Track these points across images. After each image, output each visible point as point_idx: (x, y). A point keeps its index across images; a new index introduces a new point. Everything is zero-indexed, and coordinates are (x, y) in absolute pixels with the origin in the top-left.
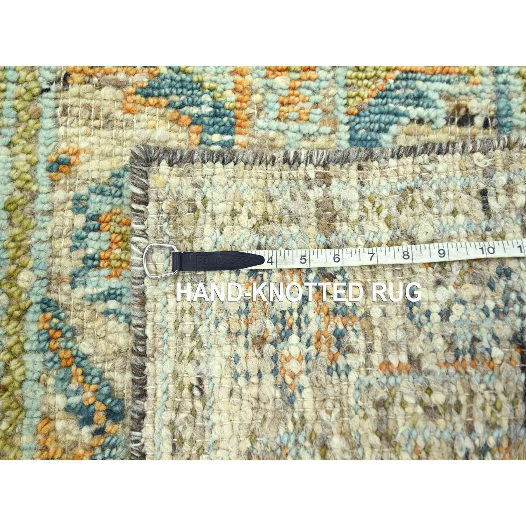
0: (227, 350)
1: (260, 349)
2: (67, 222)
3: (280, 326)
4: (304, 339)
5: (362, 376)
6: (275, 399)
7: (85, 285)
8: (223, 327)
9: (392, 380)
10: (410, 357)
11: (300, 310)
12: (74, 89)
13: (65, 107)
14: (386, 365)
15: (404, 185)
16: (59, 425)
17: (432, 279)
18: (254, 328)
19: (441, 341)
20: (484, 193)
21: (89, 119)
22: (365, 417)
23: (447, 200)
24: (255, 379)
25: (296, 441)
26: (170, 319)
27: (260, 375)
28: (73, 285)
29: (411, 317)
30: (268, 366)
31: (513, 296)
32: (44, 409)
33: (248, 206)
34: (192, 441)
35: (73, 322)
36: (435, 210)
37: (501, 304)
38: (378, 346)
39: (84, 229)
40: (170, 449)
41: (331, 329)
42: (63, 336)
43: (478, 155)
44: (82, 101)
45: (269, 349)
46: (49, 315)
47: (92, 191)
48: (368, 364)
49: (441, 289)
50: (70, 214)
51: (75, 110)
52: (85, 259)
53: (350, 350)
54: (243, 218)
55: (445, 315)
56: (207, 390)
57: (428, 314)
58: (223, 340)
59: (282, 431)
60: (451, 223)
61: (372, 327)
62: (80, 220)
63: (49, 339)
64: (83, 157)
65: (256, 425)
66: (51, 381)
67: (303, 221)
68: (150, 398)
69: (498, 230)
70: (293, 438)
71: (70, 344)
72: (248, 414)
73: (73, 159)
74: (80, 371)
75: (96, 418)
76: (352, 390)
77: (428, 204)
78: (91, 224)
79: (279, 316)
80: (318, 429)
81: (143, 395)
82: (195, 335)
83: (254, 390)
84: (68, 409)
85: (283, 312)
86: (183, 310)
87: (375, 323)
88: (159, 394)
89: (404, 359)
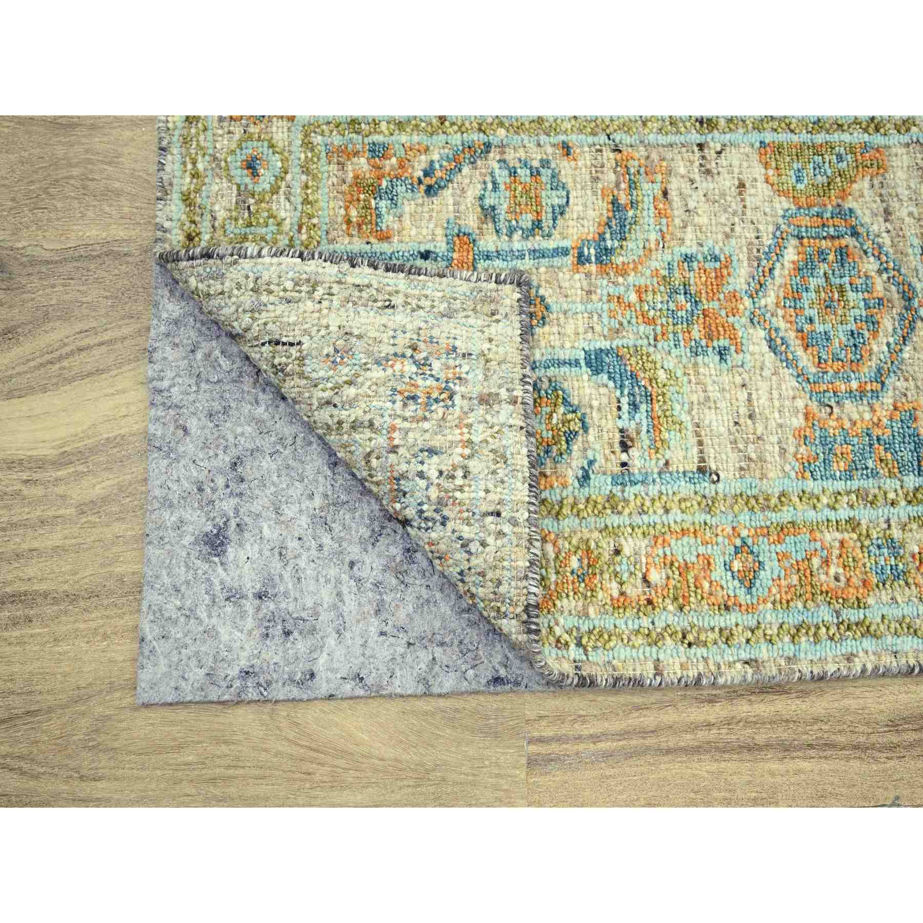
0: (409, 327)
1: (410, 347)
2: (534, 156)
3: (422, 362)
4: (414, 376)
5: (389, 412)
6: (380, 352)
7: (500, 168)
8: (423, 325)
9: (384, 432)
10: (397, 447)
11: (432, 376)
12: (612, 155)
13: (601, 151)
14: (393, 429)
15: (509, 456)
16: (423, 157)
17: (444, 468)
18: (422, 346)
19: (405, 469)
20: (498, 514)
21: (596, 167)
22: (365, 412)
23: (496, 487)
24: (392, 342)
25: (355, 365)
26: (428, 292)
27: (394, 345)
28: (499, 161)
29: (422, 451)
30: (399, 350)
31: (430, 524)
32: (432, 148)
33: (494, 349)
34: (360, 298)
35: (479, 162)
36: (490, 476)
37: (426, 514)
38: (406, 425)
39: (531, 167)
40: (357, 283)
41: (419, 394)
42: (472, 156)
43: (526, 515)
44: (605, 161)
45: (409, 352)
46: (482, 147)
47: (553, 170)
48: (396, 416)
49: (437, 474)
50: (539, 158)
51: (599, 158)
52: (515, 168)
53: (405, 405)
54: (487, 345)
55: (421, 475)
56: (387, 310)
57: (422, 463)
58: (415, 324)
59: (361, 355)
60: (480, 487)
61: (418, 422)
62: (536, 164)
63: (469, 147)
64: (573, 163)
65: (366, 339)
66: (446, 151)
67: (485, 384)
68: (386, 274)
69: (472, 521)
70: (357, 362)
71: (467, 161)
72: (373, 334)
73: (571, 157)
74: (453, 167)
75: (428, 178)
76: (381, 403)
77: (494, 472)
78: (534, 170)
79: (428, 362)
80: (360, 380)
81: (387, 270)
82: (419, 307)
83: (386, 340)
84: (432, 162)
85: (430, 365)
86: (433, 301)
87: (420, 424)
88: (387, 280)
89: (396, 442)
